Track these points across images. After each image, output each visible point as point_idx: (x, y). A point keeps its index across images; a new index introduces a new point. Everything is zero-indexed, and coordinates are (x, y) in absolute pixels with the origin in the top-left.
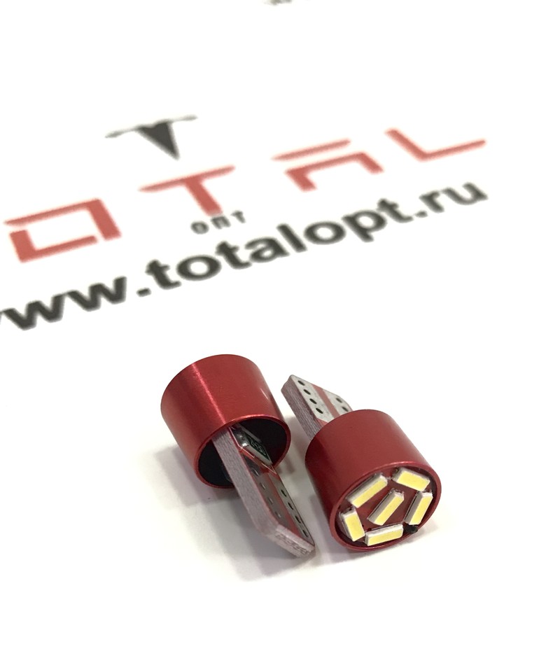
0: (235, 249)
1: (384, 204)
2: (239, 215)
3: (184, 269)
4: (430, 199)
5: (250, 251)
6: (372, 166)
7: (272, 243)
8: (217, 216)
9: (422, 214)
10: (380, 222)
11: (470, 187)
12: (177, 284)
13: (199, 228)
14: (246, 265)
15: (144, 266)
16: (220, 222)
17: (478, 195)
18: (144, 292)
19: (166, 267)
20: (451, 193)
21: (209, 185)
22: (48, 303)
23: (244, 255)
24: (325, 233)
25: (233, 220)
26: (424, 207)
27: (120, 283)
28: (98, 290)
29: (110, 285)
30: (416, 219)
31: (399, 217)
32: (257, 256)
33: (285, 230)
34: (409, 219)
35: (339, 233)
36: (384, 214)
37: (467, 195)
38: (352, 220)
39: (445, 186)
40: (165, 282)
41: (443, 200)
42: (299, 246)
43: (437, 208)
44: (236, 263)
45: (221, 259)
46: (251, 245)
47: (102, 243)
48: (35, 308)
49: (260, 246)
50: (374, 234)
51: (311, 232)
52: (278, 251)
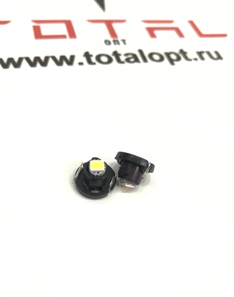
0: (120, 55)
1: (182, 51)
2: (124, 41)
3: (98, 58)
4: (200, 54)
5: (126, 57)
6: (181, 35)
7: (135, 56)
8: (116, 39)
9: (196, 59)
10: (179, 59)
11: (217, 53)
12: (94, 64)
13: (107, 42)
14: (123, 63)
15: (83, 54)
16: (116, 42)
17: (219, 57)
18: (81, 64)
19: (91, 56)
20: (209, 53)
21: (115, 26)
22: (43, 59)
23: (123, 58)
24: (156, 57)
25: (121, 43)
26: (197, 56)
27: (72, 57)
28: (63, 58)
29: (68, 57)
30: (193, 61)
31: (187, 58)
32: (128, 60)
33: (141, 52)
34: (190, 60)
35: (162, 59)
36: (181, 55)
37: (215, 56)
38: (168, 55)
39: (207, 50)
40: (90, 62)
41: (205, 55)
42: (145, 60)
43: (202, 58)
44: (119, 61)
45: (114, 58)
46: (126, 55)
47: (68, 39)
48: (37, 59)
49: (130, 56)
50: (176, 63)
51: (151, 55)
52: (137, 60)
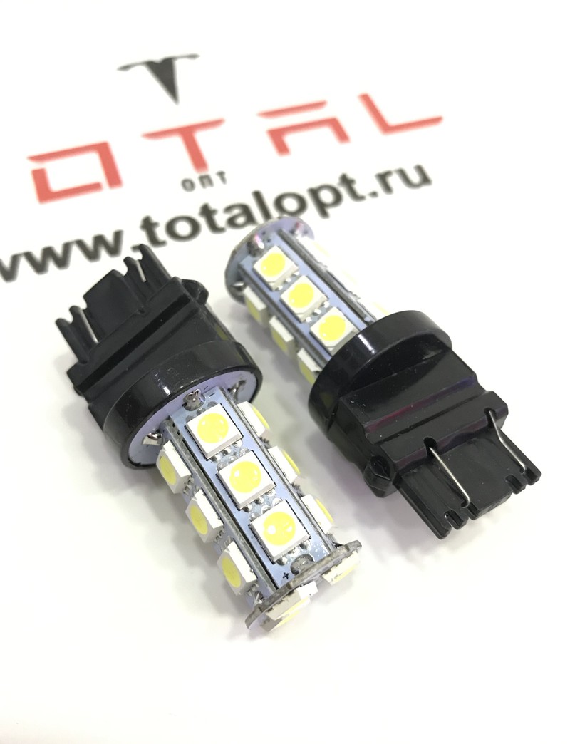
0: (214, 212)
1: (345, 179)
2: (221, 174)
3: (171, 228)
4: (383, 178)
5: (228, 216)
6: (342, 136)
7: (246, 210)
8: (203, 174)
9: (374, 194)
10: (338, 199)
11: (419, 169)
12: (163, 243)
13: (188, 185)
14: (222, 230)
15: (139, 222)
16: (206, 181)
17: (425, 180)
18: (136, 249)
19: (156, 224)
20: (402, 173)
21: (201, 137)
22: (59, 250)
23: (221, 219)
24: (291, 204)
25: (216, 179)
26: (377, 187)
27: (118, 235)
28: (99, 241)
29: (110, 238)
30: (369, 199)
31: (355, 196)
32: (232, 222)
33: (258, 196)
34: (361, 198)
35: (302, 206)
36: (342, 190)
37: (415, 178)
38: (314, 193)
39: (398, 167)
40: (154, 239)
41: (394, 180)
42: (267, 216)
43: (388, 189)
44: (214, 228)
45: (203, 222)
46: (228, 209)
47: (107, 191)
48: (48, 253)
49: (236, 211)
51: (279, 202)
52: (250, 218)
